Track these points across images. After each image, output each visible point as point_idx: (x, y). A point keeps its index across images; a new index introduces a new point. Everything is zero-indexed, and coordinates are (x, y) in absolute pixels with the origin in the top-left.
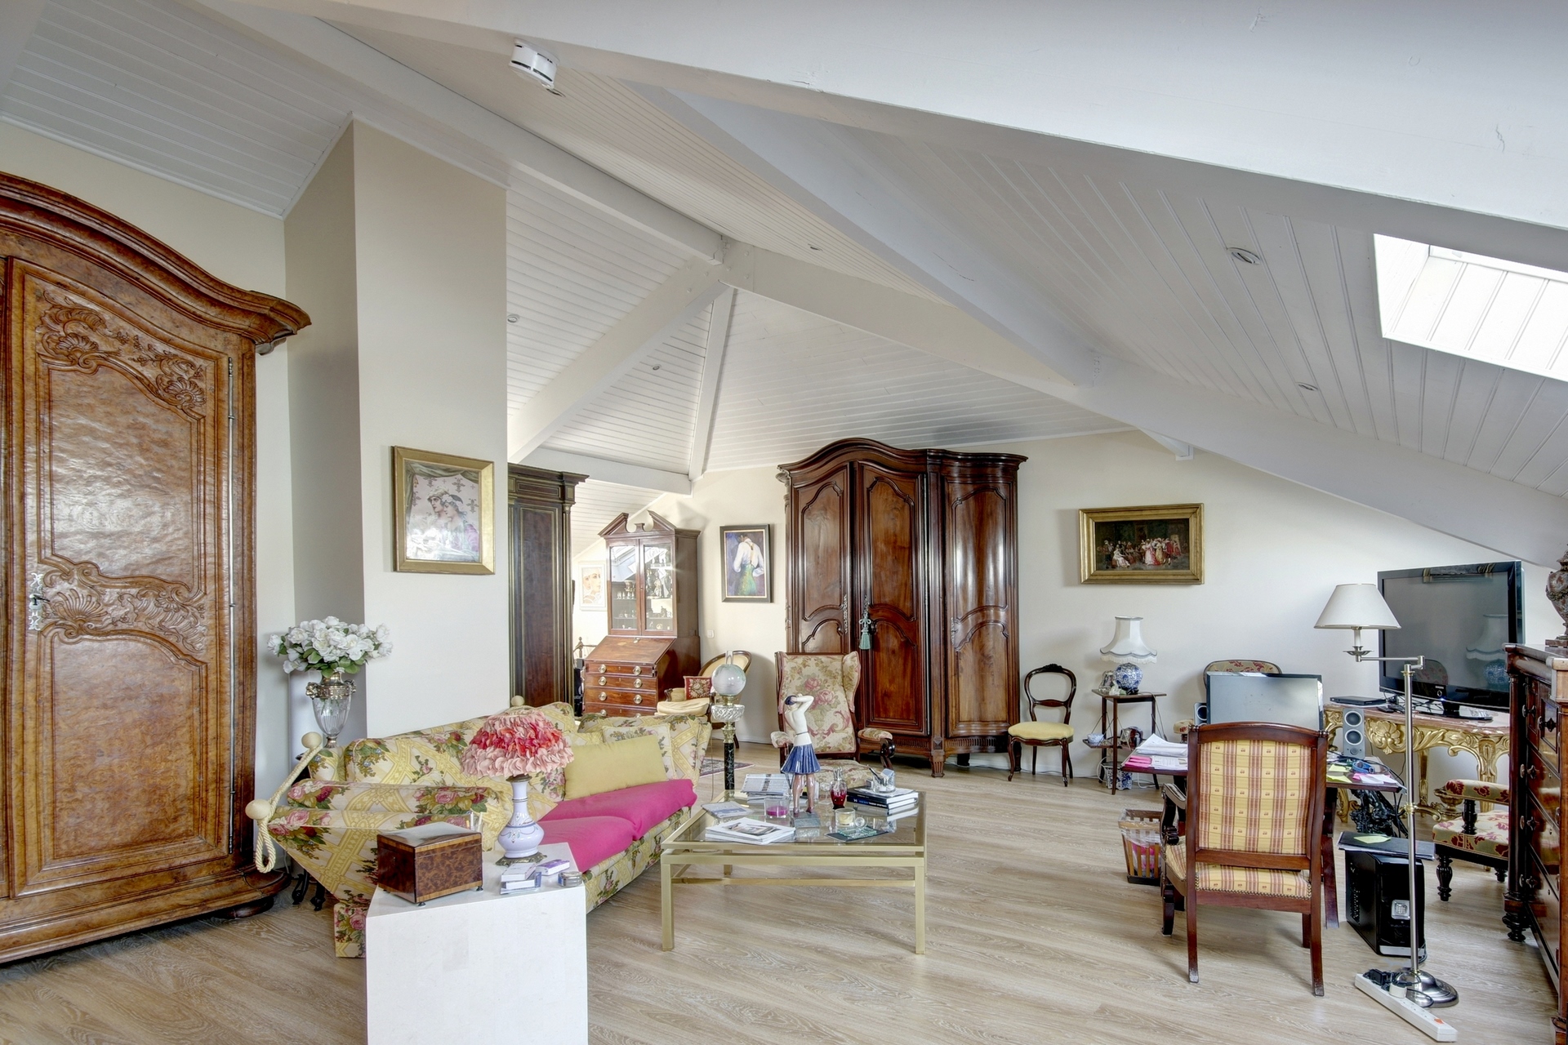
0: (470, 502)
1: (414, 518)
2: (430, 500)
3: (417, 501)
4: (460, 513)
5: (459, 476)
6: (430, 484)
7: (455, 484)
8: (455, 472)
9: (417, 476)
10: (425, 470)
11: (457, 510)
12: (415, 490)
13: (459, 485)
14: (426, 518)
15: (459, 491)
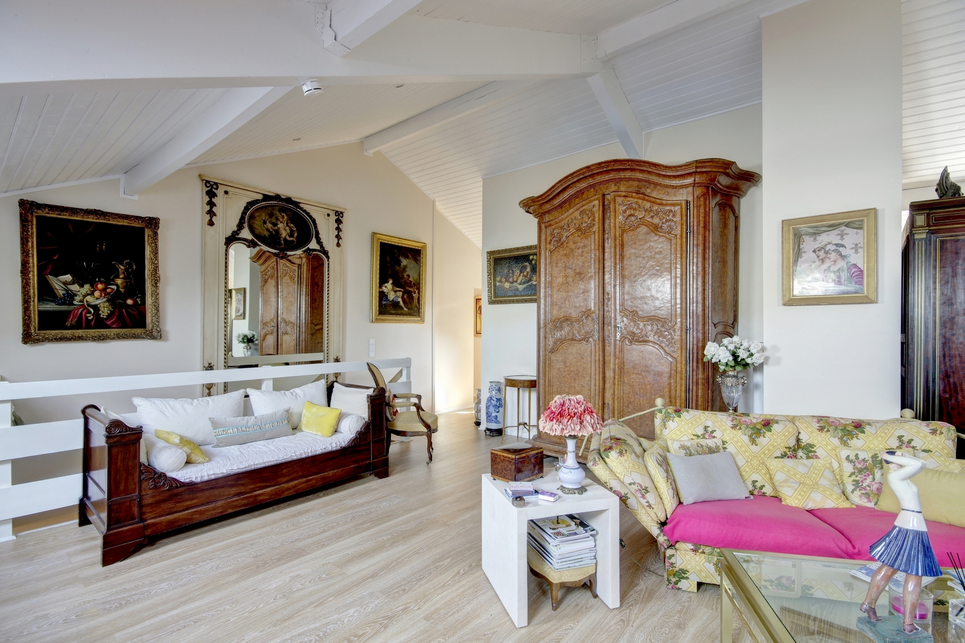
0: (854, 246)
1: (801, 266)
2: (814, 251)
3: (803, 255)
4: (843, 257)
5: (843, 228)
6: (815, 240)
7: (838, 234)
8: (839, 225)
9: (804, 237)
10: (810, 230)
11: (841, 255)
12: (801, 247)
13: (842, 236)
14: (811, 266)
15: (842, 239)
